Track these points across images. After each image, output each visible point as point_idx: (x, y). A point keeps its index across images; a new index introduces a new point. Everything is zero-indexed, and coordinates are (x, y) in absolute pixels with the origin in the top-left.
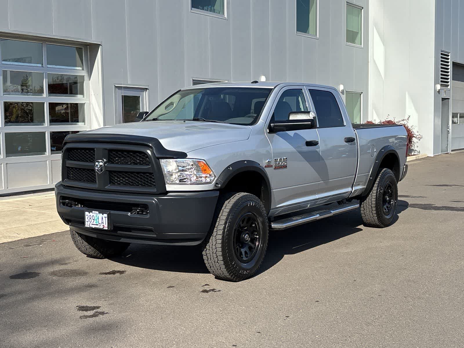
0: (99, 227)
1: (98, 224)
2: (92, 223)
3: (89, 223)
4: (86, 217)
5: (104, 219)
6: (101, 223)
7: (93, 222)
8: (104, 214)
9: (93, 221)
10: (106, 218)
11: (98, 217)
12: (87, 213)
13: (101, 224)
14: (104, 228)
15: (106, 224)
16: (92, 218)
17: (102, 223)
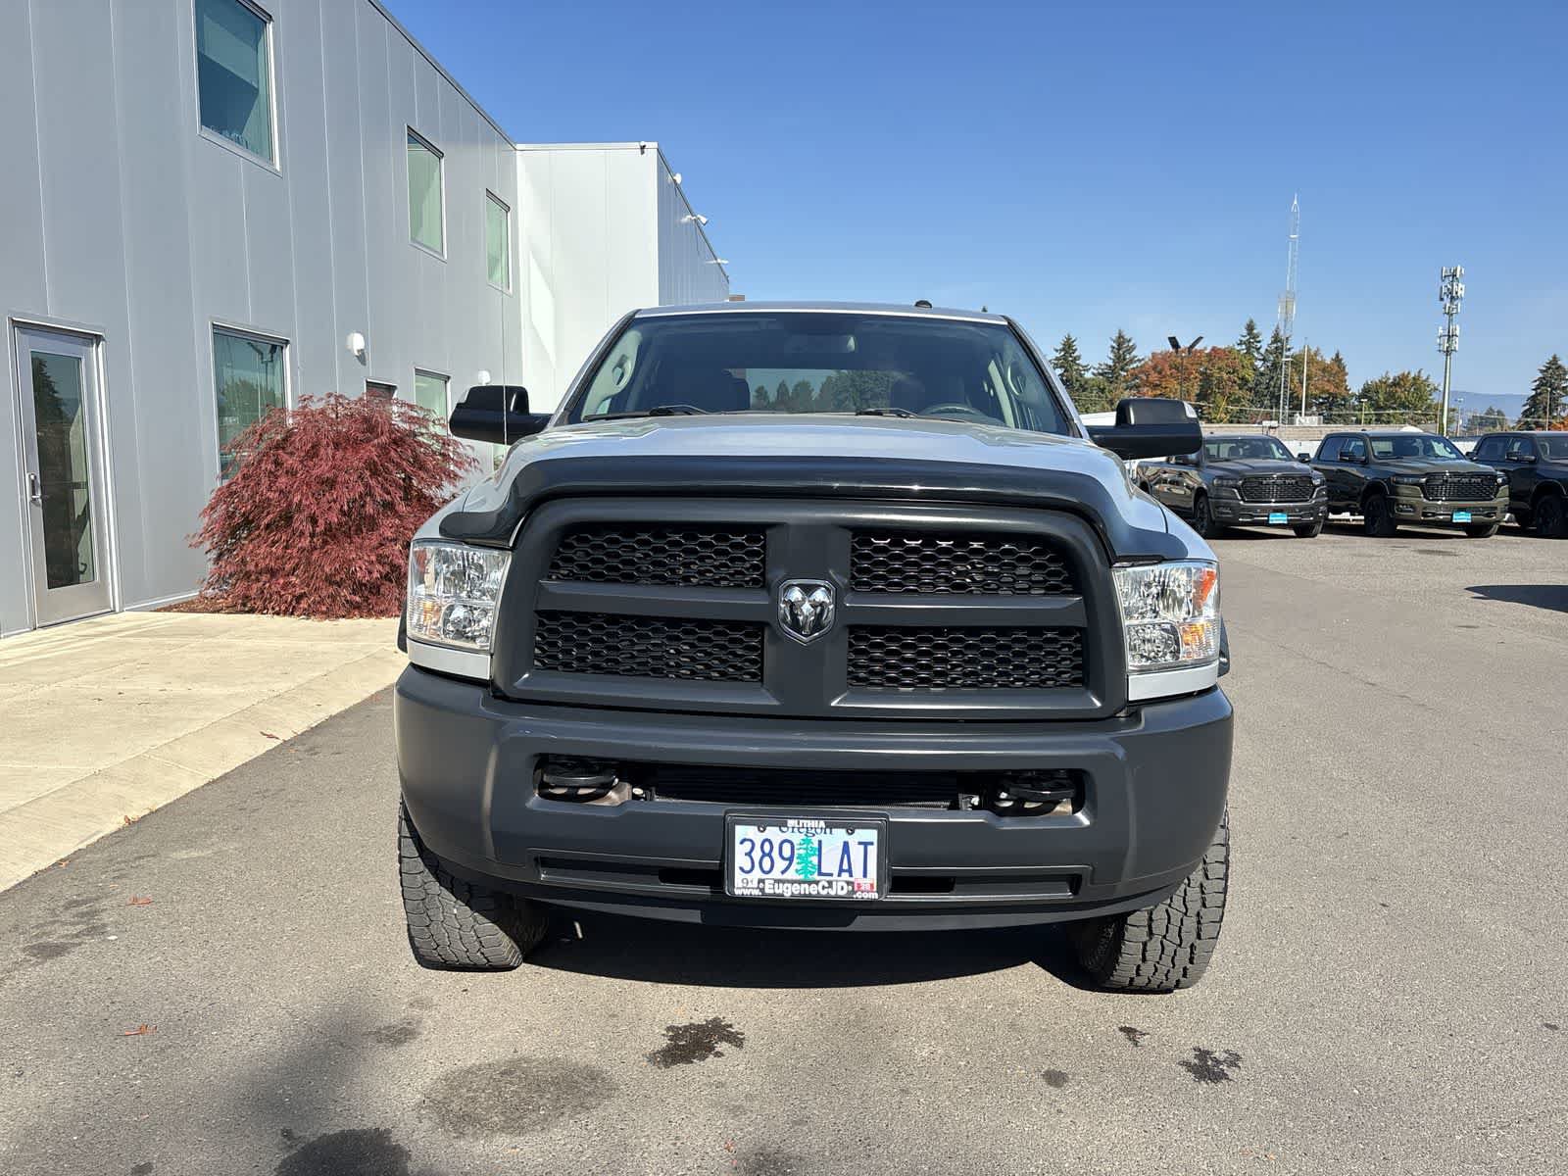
0: (824, 892)
1: (816, 877)
2: (776, 874)
3: (757, 874)
4: (740, 850)
5: (856, 853)
6: (836, 872)
7: (783, 872)
8: (857, 831)
9: (780, 864)
10: (873, 851)
11: (816, 845)
12: (741, 831)
13: (835, 877)
14: (859, 896)
15: (865, 875)
16: (775, 854)
17: (841, 871)
